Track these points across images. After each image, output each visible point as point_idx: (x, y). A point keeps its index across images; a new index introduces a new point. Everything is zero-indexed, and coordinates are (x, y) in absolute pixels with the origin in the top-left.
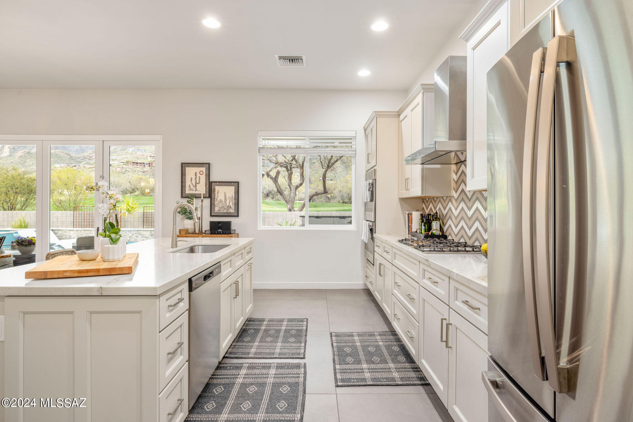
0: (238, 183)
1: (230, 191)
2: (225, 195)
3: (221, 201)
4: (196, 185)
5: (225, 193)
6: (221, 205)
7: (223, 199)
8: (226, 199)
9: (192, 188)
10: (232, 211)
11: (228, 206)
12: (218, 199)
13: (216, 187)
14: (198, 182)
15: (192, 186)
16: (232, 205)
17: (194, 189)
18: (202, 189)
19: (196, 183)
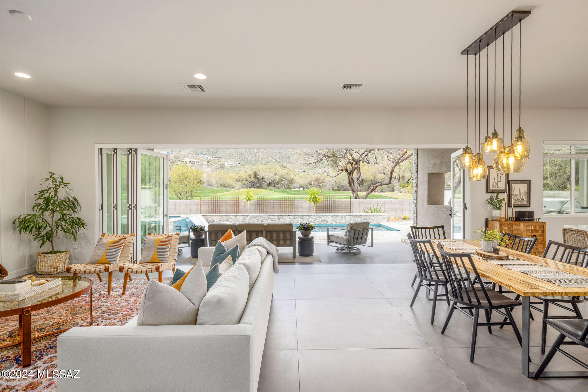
0: (530, 181)
1: (523, 187)
2: (520, 191)
3: (516, 195)
4: (498, 183)
5: (519, 189)
6: (516, 198)
7: (518, 193)
8: (520, 194)
9: (495, 185)
10: (525, 203)
11: (522, 199)
12: (514, 194)
13: (512, 184)
14: (499, 181)
15: (495, 184)
16: (525, 198)
17: (496, 186)
18: (502, 186)
19: (498, 181)
